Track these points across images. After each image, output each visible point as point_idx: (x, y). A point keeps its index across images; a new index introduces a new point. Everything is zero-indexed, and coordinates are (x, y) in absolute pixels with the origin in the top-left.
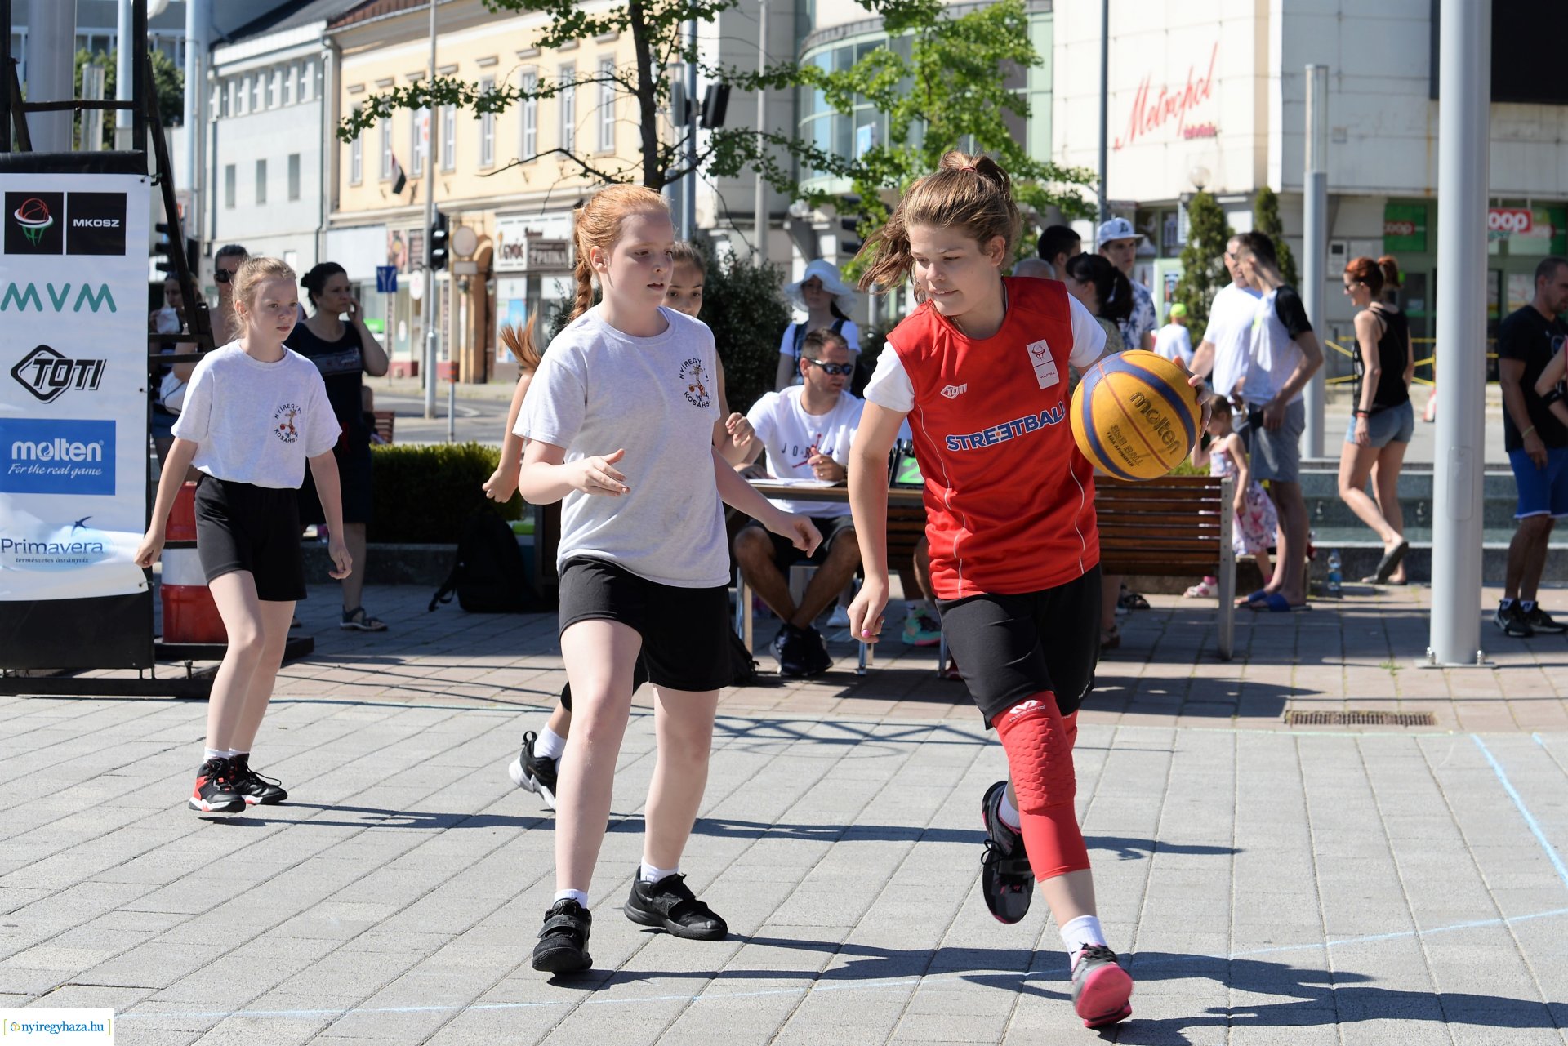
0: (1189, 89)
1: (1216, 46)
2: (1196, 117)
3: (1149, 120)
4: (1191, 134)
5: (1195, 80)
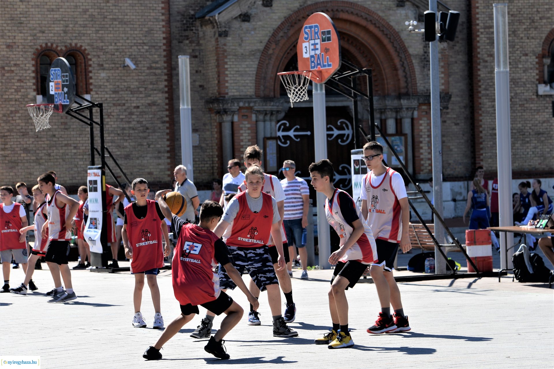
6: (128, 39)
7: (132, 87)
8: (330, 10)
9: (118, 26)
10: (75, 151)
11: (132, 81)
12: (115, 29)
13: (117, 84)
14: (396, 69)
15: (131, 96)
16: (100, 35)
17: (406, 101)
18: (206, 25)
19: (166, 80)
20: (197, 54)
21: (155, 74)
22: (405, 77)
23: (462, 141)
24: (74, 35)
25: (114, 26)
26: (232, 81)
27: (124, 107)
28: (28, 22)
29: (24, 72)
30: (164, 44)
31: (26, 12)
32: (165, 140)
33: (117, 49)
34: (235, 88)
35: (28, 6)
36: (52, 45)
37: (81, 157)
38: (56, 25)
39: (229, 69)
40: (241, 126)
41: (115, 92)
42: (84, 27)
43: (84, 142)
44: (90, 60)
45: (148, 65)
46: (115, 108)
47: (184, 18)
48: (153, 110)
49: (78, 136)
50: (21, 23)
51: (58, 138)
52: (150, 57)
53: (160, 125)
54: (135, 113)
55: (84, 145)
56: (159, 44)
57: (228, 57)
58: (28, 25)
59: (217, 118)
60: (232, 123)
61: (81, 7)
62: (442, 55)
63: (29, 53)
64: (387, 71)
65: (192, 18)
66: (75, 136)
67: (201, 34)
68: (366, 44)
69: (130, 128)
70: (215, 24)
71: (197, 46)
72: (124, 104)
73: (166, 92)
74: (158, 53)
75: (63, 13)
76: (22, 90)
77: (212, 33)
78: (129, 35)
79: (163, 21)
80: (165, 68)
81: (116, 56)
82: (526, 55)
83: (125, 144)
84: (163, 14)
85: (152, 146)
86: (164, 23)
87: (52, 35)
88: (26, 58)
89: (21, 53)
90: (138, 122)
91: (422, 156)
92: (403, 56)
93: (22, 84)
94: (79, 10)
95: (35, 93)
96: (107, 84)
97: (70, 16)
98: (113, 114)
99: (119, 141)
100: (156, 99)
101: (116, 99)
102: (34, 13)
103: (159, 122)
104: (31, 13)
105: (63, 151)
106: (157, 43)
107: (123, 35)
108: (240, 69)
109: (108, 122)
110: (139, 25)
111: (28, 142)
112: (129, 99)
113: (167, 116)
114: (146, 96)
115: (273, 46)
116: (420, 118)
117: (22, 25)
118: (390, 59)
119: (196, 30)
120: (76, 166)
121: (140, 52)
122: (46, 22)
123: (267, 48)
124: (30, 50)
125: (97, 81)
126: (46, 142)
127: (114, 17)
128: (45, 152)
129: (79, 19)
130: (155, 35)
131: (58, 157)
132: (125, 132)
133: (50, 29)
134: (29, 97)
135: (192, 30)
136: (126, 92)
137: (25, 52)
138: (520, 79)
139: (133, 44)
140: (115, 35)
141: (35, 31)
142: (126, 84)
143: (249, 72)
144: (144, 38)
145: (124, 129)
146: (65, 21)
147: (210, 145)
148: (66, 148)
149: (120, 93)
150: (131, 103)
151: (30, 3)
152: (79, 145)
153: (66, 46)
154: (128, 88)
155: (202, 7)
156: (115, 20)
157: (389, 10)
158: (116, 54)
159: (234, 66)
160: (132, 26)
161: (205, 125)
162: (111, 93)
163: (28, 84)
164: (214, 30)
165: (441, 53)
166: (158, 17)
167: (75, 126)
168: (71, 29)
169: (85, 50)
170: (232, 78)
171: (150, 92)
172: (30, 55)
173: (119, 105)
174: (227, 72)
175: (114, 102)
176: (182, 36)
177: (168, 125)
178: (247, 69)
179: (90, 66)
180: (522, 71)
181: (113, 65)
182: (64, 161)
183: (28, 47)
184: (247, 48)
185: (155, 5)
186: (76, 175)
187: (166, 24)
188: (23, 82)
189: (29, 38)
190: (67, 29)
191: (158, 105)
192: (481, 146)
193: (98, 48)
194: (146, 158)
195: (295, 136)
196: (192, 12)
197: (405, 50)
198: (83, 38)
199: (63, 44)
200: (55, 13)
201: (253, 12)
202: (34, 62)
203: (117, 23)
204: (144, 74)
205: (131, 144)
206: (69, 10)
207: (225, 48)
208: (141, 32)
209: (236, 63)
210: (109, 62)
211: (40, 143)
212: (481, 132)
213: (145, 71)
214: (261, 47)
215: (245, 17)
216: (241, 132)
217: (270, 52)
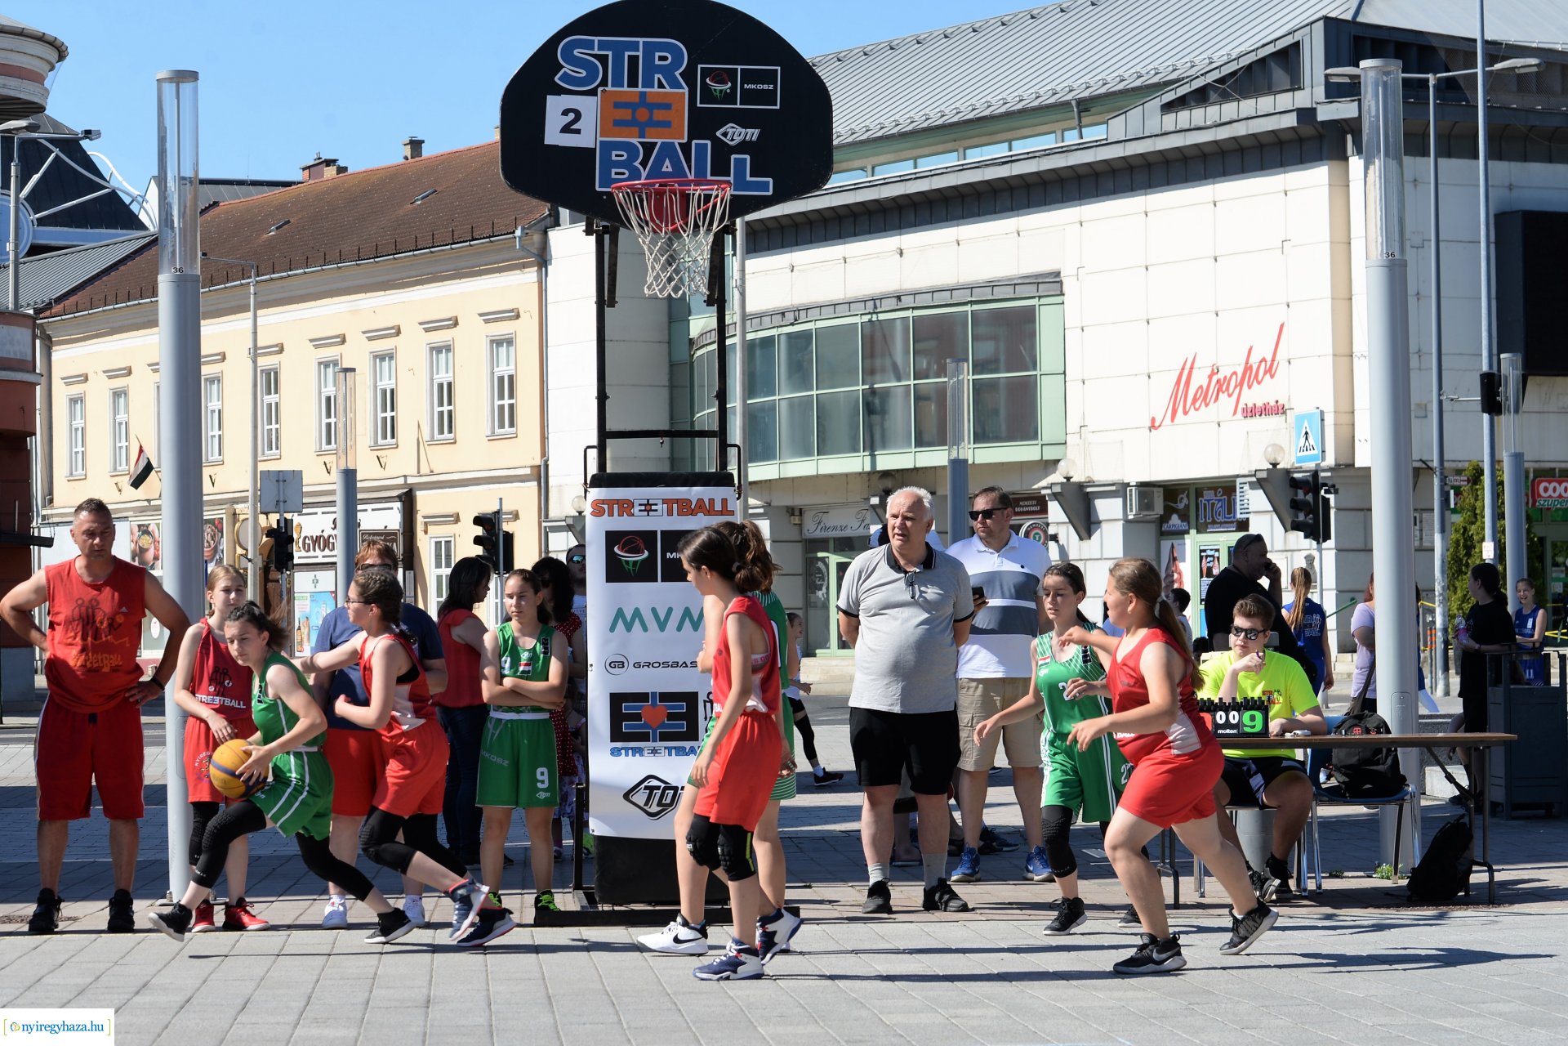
0: (1248, 368)
1: (1282, 326)
2: (1254, 396)
3: (1195, 400)
4: (1251, 412)
5: (1254, 360)
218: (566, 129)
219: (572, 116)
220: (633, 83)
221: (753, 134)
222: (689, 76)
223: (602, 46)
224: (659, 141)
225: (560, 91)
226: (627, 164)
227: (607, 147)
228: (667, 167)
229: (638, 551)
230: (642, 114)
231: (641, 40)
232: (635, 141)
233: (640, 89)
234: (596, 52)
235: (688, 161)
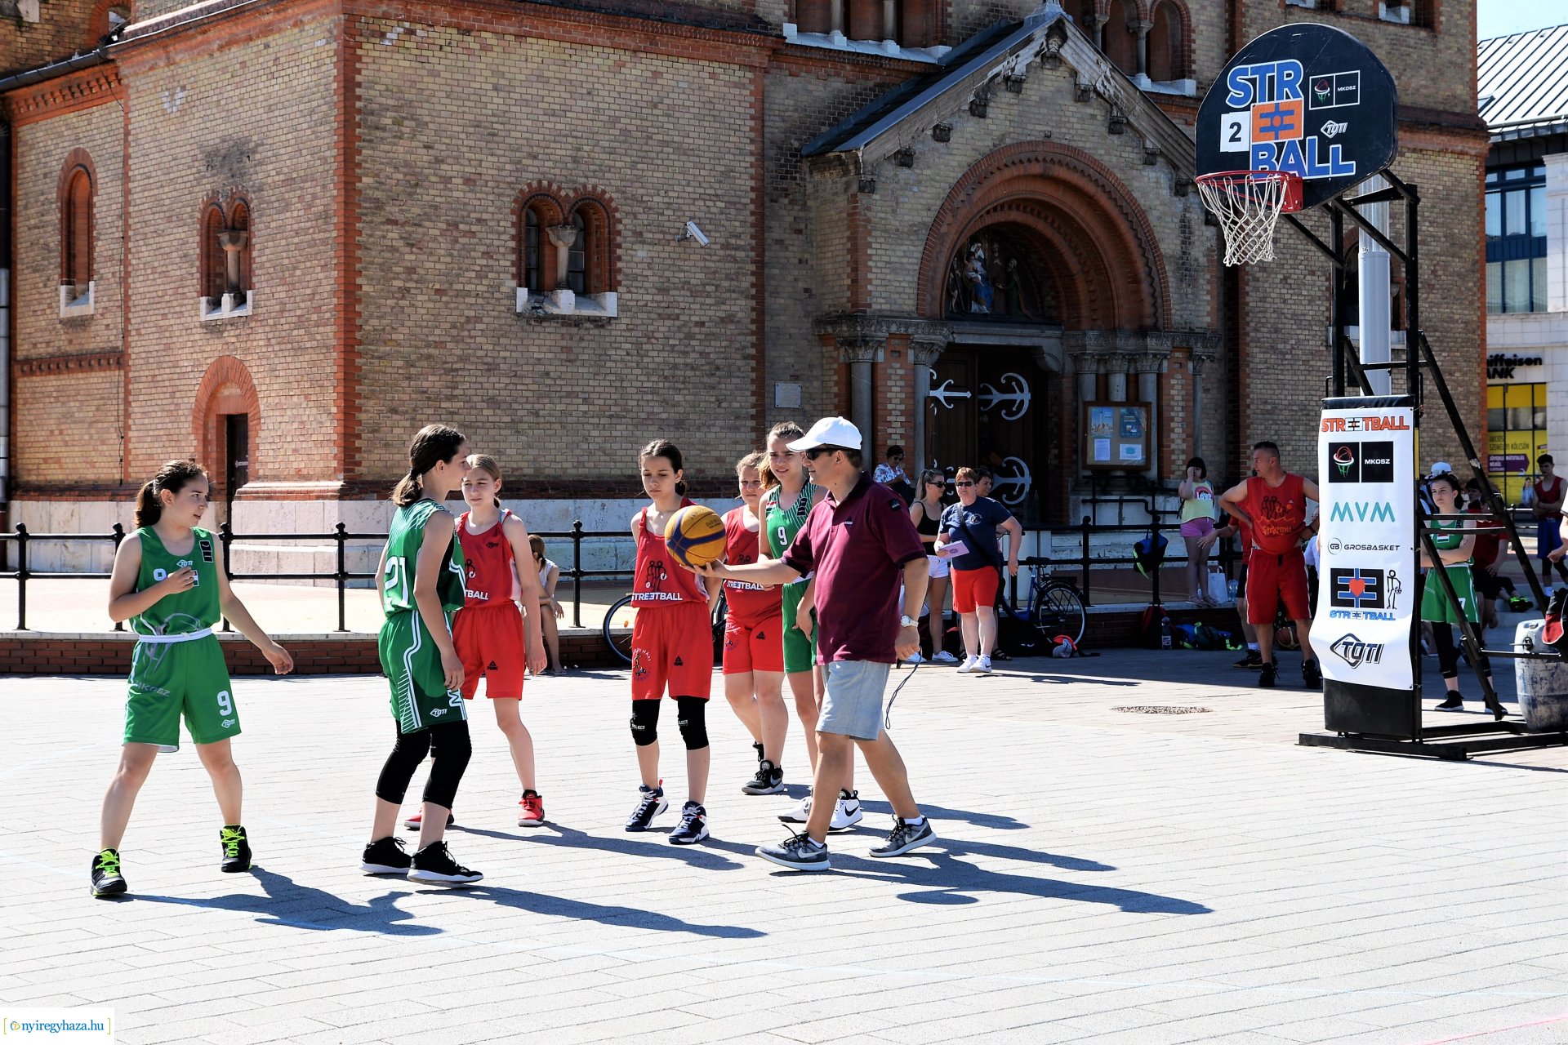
6: (688, 185)
7: (693, 281)
8: (1040, 158)
9: (671, 157)
10: (585, 408)
11: (693, 270)
12: (666, 162)
13: (667, 274)
14: (1135, 280)
15: (691, 300)
16: (640, 173)
17: (1154, 341)
18: (822, 171)
19: (753, 273)
20: (802, 226)
21: (736, 261)
22: (1153, 295)
23: (1214, 422)
24: (592, 167)
25: (665, 156)
26: (879, 282)
27: (677, 323)
28: (507, 133)
29: (496, 237)
30: (752, 201)
31: (505, 112)
32: (748, 393)
33: (669, 204)
34: (883, 295)
35: (508, 101)
36: (550, 184)
37: (596, 420)
38: (559, 145)
39: (874, 258)
40: (889, 371)
41: (663, 291)
42: (611, 153)
43: (602, 389)
44: (620, 221)
45: (723, 241)
46: (661, 322)
47: (782, 155)
48: (728, 332)
49: (592, 376)
50: (494, 135)
51: (555, 379)
52: (726, 223)
53: (740, 363)
54: (697, 337)
55: (602, 396)
56: (744, 201)
57: (874, 233)
58: (508, 140)
59: (842, 355)
60: (874, 365)
61: (607, 112)
62: (1208, 261)
63: (505, 199)
64: (1119, 283)
65: (796, 156)
66: (585, 376)
67: (810, 188)
68: (1088, 231)
69: (686, 365)
70: (851, 167)
71: (801, 210)
72: (677, 317)
73: (753, 297)
74: (741, 218)
75: (574, 121)
76: (490, 275)
77: (840, 186)
78: (691, 178)
79: (752, 154)
80: (752, 249)
81: (666, 218)
82: (1313, 273)
83: (677, 398)
84: (752, 141)
85: (724, 405)
86: (752, 159)
87: (550, 164)
88: (500, 208)
89: (491, 197)
90: (701, 353)
91: (1173, 446)
92: (1151, 257)
93: (491, 262)
94: (601, 118)
95: (514, 283)
96: (649, 273)
97: (585, 129)
98: (656, 335)
99: (666, 391)
100: (734, 308)
101: (663, 305)
102: (518, 115)
103: (738, 356)
104: (513, 115)
105: (563, 407)
106: (740, 197)
107: (681, 177)
108: (892, 259)
109: (647, 351)
110: (710, 158)
111: (497, 386)
112: (687, 305)
113: (753, 345)
114: (717, 304)
115: (949, 218)
116: (1171, 375)
117: (495, 138)
118: (1129, 262)
119: (801, 179)
120: (586, 440)
121: (709, 212)
122: (541, 137)
123: (938, 220)
124: (508, 192)
125: (629, 265)
126: (531, 387)
127: (666, 138)
128: (529, 406)
129: (601, 137)
130: (737, 181)
131: (553, 419)
132: (678, 373)
133: (547, 151)
134: (503, 289)
135: (795, 179)
136: (682, 292)
137: (499, 195)
138: (1305, 315)
139: (697, 196)
140: (666, 175)
141: (518, 154)
142: (682, 275)
143: (908, 267)
144: (717, 186)
145: (675, 367)
146: (576, 137)
147: (819, 408)
148: (568, 401)
149: (672, 292)
150: (690, 315)
151: (512, 95)
152: (592, 396)
153: (575, 190)
154: (685, 283)
155: (813, 135)
156: (665, 143)
157: (1132, 168)
158: (666, 212)
159: (883, 252)
160: (697, 159)
161: (811, 367)
162: (655, 291)
163: (502, 263)
164: (844, 179)
165: (1207, 256)
166: (742, 146)
167: (586, 357)
168: (586, 155)
169: (611, 199)
170: (880, 276)
171: (724, 295)
172: (508, 202)
173: (669, 317)
174: (870, 264)
175: (660, 311)
176: (777, 189)
177: (753, 363)
178: (905, 260)
179: (619, 233)
180: (1306, 302)
181: (661, 236)
182: (563, 427)
183: (505, 186)
184: (906, 218)
185: (738, 122)
186: (586, 458)
187: (757, 160)
188: (492, 257)
189: (508, 167)
190: (580, 154)
191: (738, 322)
192: (1248, 432)
193: (633, 198)
194: (713, 429)
195: (945, 398)
196: (796, 144)
197: (1155, 247)
198: (607, 175)
199: (570, 185)
200: (558, 119)
201: (918, 148)
202: (514, 218)
203: (671, 150)
204: (714, 258)
205: (687, 398)
206: (584, 116)
207: (869, 214)
208: (713, 173)
209: (887, 247)
210: (654, 229)
211: (519, 387)
212: (1248, 406)
213: (718, 252)
214: (928, 218)
215: (905, 158)
216: (889, 383)
217: (944, 229)
218: (1233, 139)
219: (1236, 128)
220: (1271, 98)
221: (1343, 127)
222: (1304, 87)
223: (1254, 71)
224: (1287, 140)
225: (1229, 110)
226: (1267, 161)
227: (1256, 149)
228: (1292, 161)
229: (1346, 458)
230: (1277, 121)
231: (1275, 63)
232: (1272, 142)
233: (1275, 101)
234: (1249, 77)
235: (1304, 154)
